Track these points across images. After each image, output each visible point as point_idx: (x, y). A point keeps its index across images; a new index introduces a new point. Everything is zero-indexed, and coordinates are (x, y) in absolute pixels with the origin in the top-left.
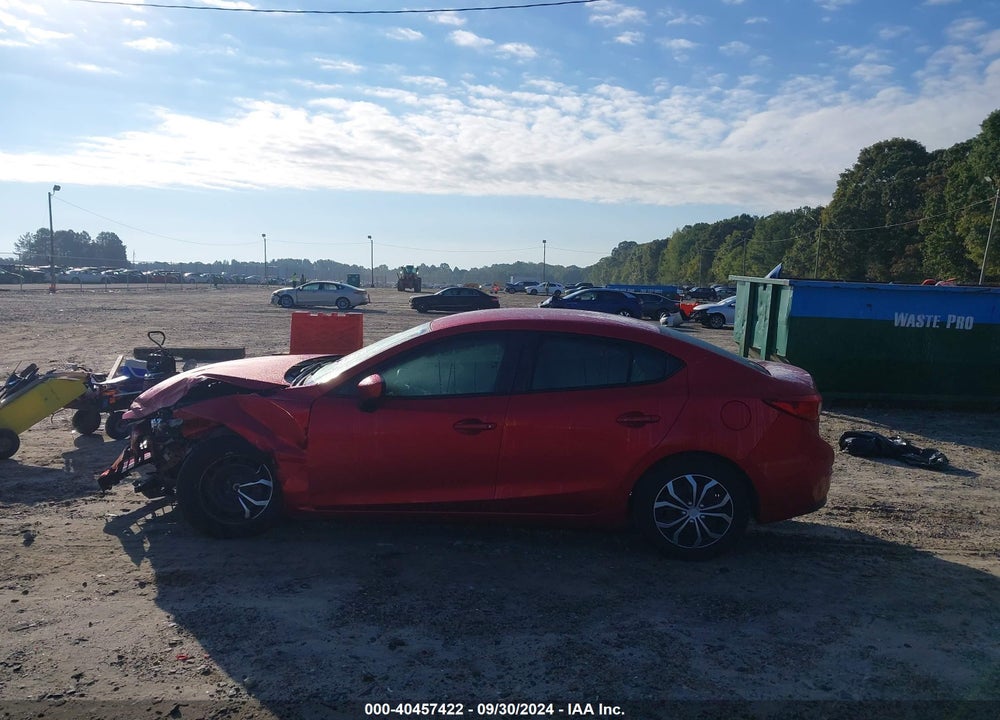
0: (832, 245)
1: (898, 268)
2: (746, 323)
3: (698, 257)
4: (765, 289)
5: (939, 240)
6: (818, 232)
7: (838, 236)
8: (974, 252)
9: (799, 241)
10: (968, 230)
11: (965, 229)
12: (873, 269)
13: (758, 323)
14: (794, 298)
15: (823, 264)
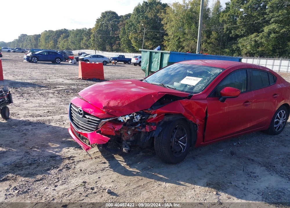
0: (96, 40)
1: (114, 47)
2: (148, 64)
3: (52, 41)
4: (156, 54)
5: (125, 40)
6: (92, 36)
7: (98, 37)
8: (134, 44)
9: (85, 38)
10: (132, 38)
11: (131, 38)
12: (108, 47)
13: (153, 64)
14: (170, 56)
15: (94, 45)
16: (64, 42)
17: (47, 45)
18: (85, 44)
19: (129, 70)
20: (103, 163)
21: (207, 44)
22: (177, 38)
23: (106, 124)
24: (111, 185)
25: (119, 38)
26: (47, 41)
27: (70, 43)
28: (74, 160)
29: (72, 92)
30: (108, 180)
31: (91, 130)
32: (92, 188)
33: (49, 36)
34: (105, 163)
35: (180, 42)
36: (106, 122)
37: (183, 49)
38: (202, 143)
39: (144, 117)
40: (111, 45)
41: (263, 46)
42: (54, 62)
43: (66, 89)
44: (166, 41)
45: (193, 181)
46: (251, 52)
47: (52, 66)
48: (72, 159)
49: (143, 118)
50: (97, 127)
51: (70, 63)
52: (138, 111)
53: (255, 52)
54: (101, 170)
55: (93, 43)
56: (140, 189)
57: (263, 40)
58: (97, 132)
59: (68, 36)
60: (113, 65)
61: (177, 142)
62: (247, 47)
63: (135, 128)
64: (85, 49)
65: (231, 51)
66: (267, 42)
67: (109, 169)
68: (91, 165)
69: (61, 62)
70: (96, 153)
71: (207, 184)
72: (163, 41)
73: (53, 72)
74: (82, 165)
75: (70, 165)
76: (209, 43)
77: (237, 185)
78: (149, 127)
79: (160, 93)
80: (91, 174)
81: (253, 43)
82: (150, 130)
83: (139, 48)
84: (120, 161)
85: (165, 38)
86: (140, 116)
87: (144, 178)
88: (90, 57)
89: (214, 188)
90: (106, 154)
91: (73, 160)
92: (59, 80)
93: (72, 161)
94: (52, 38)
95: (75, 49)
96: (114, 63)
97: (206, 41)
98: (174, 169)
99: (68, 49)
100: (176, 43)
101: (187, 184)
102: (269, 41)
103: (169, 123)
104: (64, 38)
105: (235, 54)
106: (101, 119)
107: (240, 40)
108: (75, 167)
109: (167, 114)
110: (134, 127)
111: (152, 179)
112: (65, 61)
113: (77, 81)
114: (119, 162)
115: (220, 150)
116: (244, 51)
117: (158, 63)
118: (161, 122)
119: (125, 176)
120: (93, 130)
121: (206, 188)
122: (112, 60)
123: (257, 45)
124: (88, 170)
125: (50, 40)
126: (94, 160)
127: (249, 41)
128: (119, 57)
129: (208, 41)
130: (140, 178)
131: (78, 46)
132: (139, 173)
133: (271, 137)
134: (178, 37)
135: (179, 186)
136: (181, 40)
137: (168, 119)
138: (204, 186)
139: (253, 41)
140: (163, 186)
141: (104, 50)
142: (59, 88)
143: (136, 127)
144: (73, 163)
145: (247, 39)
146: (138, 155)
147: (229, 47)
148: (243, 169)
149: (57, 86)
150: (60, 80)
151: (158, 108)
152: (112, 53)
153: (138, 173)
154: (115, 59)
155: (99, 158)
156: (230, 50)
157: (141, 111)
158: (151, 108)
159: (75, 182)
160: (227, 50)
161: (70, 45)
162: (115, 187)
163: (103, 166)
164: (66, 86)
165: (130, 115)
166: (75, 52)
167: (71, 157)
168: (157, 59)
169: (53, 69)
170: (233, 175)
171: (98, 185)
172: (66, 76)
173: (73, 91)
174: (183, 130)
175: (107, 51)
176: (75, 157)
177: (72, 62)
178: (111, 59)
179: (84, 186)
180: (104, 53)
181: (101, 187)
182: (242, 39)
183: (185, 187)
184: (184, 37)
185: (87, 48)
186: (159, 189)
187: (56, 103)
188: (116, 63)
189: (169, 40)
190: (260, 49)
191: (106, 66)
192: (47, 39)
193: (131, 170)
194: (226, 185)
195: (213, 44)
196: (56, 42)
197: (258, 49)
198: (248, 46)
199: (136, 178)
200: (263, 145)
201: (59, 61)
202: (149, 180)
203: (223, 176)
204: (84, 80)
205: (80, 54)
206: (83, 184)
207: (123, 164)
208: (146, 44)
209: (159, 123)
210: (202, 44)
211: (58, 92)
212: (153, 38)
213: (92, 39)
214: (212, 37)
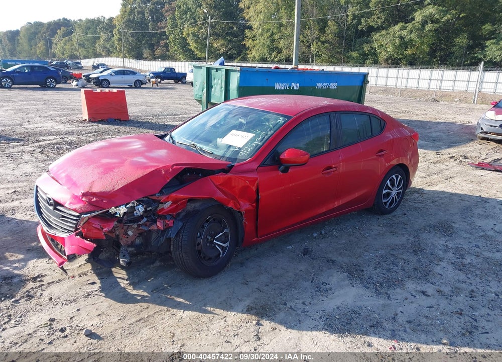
0: (123, 39)
1: (158, 52)
2: (205, 90)
3: (42, 42)
4: (217, 71)
5: (176, 39)
6: (115, 31)
7: (127, 34)
8: (193, 46)
9: (103, 36)
10: (188, 35)
11: (186, 34)
12: (146, 52)
13: (213, 89)
14: (241, 77)
15: (120, 50)
16: (65, 44)
17: (33, 51)
18: (105, 47)
19: (181, 97)
20: (90, 283)
21: (320, 44)
22: (269, 34)
23: (89, 221)
24: (96, 321)
25: (166, 35)
26: (32, 43)
27: (77, 46)
28: (43, 281)
29: (67, 149)
30: (92, 314)
31: (69, 230)
32: (62, 328)
33: (35, 34)
34: (94, 283)
35: (273, 41)
36: (89, 218)
37: (280, 53)
38: (255, 239)
39: (150, 208)
40: (152, 47)
41: (414, 46)
42: (44, 87)
43: (56, 144)
44: (250, 38)
45: (227, 306)
46: (393, 56)
47: (39, 94)
48: (39, 279)
49: (148, 209)
50: (76, 226)
51: (74, 87)
52: (140, 197)
53: (401, 56)
54: (84, 297)
55: (118, 44)
56: (140, 324)
57: (413, 36)
58: (77, 235)
59: (71, 33)
60: (154, 87)
61: (212, 242)
62: (387, 48)
63: (139, 226)
64: (106, 56)
65: (362, 55)
66: (421, 38)
67: (99, 294)
68: (70, 288)
69: (58, 86)
70: (83, 266)
71: (248, 309)
72: (243, 39)
73: (40, 107)
74: (55, 290)
75: (35, 290)
76: (323, 43)
77: (293, 307)
78: (162, 222)
79: (175, 167)
80: (66, 304)
81: (397, 41)
82: (165, 227)
83: (202, 52)
84: (120, 278)
85: (247, 32)
86: (143, 206)
87: (151, 305)
88: (111, 75)
89: (256, 314)
90: (99, 267)
91: (41, 281)
92: (47, 125)
93: (38, 284)
94: (42, 36)
95: (86, 57)
96: (156, 83)
97: (318, 39)
98: (204, 287)
99: (73, 57)
100: (266, 42)
101: (218, 311)
102: (424, 37)
103: (195, 213)
104: (64, 36)
105: (368, 61)
106: (81, 214)
107: (376, 36)
108: (41, 294)
109: (191, 200)
110: (136, 224)
111: (165, 306)
112: (66, 83)
113: (80, 125)
114: (118, 279)
115: (288, 248)
116: (383, 56)
117: (221, 88)
118: (181, 213)
119: (121, 304)
120: (72, 231)
121: (243, 315)
122: (152, 78)
123: (404, 44)
124: (63, 297)
125: (37, 40)
126: (77, 278)
127: (391, 38)
128: (164, 72)
129: (323, 39)
130: (145, 305)
131: (91, 51)
132: (147, 296)
133: (378, 218)
134: (271, 32)
135: (203, 315)
136: (276, 37)
137: (193, 207)
138: (242, 312)
139: (397, 37)
140: (178, 317)
141: (139, 57)
142: (44, 140)
143: (140, 223)
144: (39, 287)
145: (387, 34)
146: (152, 266)
147: (358, 48)
148: (313, 279)
149: (42, 138)
150: (49, 125)
151: (173, 192)
152: (154, 62)
153: (143, 297)
154: (157, 75)
155: (86, 275)
156: (360, 55)
157: (144, 198)
158: (161, 192)
159: (37, 319)
160: (355, 54)
161: (76, 50)
162: (100, 323)
163: (90, 288)
164: (58, 137)
165: (127, 204)
166: (87, 63)
167: (38, 277)
168: (220, 82)
169: (40, 100)
170: (293, 289)
171: (73, 323)
172: (60, 116)
173: (68, 147)
174: (220, 222)
175: (146, 59)
176: (46, 275)
177: (77, 85)
178: (149, 75)
179: (49, 327)
180: (140, 63)
181: (77, 326)
182: (378, 34)
183: (212, 315)
184: (281, 32)
185: (109, 54)
186: (170, 321)
187: (32, 173)
188: (160, 82)
189: (254, 36)
190: (409, 51)
191: (141, 90)
192: (33, 39)
193: (134, 292)
194: (276, 307)
195: (330, 43)
196: (49, 44)
197: (406, 50)
198: (389, 47)
199: (138, 307)
200: (360, 233)
201: (53, 83)
202: (158, 308)
203: (277, 292)
204: (91, 122)
205: (95, 67)
206: (49, 323)
207: (124, 283)
208: (215, 45)
209: (178, 215)
210: (312, 43)
211: (42, 149)
212: (227, 34)
213: (116, 37)
214: (328, 31)
